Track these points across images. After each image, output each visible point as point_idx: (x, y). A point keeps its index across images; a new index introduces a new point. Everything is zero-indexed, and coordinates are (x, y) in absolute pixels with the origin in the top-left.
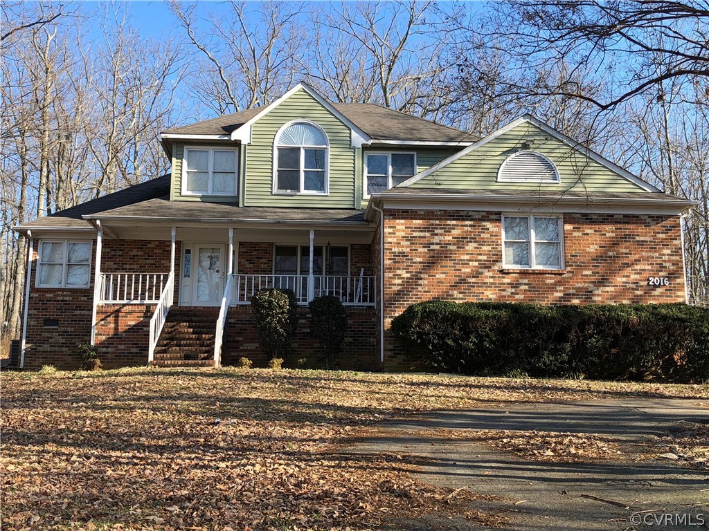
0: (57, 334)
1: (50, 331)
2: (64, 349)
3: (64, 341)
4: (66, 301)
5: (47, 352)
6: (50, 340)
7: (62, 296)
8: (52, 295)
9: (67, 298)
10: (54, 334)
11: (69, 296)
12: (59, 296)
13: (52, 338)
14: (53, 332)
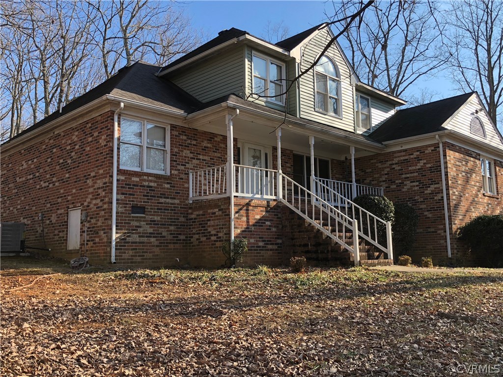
0: (145, 223)
1: (138, 220)
2: (153, 240)
3: (151, 230)
4: (151, 187)
5: (136, 243)
6: (139, 229)
7: (147, 181)
8: (138, 179)
9: (152, 184)
10: (142, 223)
11: (155, 182)
12: (145, 180)
13: (140, 227)
14: (141, 221)
